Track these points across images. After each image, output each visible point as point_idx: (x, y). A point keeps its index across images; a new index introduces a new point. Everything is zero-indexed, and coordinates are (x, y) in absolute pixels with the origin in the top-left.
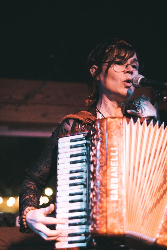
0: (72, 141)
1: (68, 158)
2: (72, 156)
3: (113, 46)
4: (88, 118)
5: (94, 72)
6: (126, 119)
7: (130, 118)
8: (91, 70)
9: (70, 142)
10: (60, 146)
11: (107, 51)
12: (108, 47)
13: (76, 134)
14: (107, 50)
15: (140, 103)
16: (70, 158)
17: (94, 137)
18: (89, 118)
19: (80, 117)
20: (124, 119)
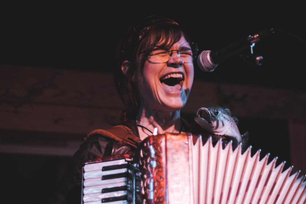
0: (105, 169)
1: (98, 194)
2: (105, 191)
3: (148, 28)
4: (129, 138)
5: (126, 70)
6: (193, 136)
7: (198, 136)
8: (122, 69)
9: (101, 171)
10: (86, 175)
11: (140, 37)
12: (141, 31)
13: (111, 159)
14: (139, 35)
15: (218, 113)
16: (101, 193)
17: (146, 161)
18: (131, 137)
19: (116, 137)
20: (189, 137)
